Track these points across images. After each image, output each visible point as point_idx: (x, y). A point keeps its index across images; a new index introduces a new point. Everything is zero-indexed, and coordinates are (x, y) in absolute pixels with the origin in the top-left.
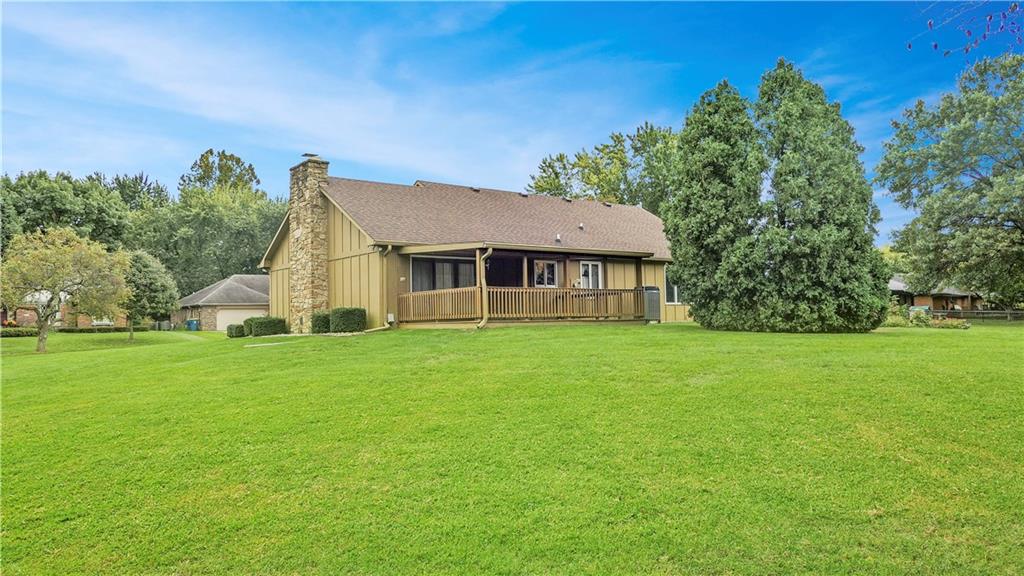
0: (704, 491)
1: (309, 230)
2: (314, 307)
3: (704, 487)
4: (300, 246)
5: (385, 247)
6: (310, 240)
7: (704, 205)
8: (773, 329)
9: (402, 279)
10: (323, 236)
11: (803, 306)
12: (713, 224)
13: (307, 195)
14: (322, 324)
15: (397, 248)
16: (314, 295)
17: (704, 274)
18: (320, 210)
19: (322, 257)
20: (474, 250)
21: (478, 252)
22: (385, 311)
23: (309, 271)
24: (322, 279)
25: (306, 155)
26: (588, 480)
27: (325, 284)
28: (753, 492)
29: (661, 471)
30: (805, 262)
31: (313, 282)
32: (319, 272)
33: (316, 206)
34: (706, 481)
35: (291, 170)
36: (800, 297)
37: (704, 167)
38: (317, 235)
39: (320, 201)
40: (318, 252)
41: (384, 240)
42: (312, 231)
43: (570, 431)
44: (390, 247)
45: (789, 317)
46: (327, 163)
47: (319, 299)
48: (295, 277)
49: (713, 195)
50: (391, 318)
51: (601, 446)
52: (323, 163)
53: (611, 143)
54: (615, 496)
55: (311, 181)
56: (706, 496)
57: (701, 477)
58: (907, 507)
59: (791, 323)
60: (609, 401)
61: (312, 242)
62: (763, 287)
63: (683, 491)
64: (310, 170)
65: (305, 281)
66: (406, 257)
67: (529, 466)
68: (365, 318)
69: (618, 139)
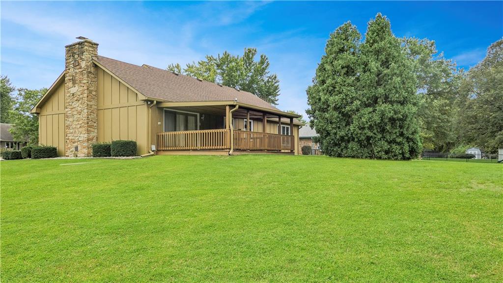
0: (372, 263)
1: (85, 88)
2: (88, 140)
3: (371, 260)
4: (76, 98)
5: (152, 102)
6: (85, 95)
7: (345, 89)
8: (380, 158)
9: (159, 123)
10: (94, 93)
11: (394, 146)
12: (349, 100)
13: (83, 64)
14: (102, 151)
15: (158, 103)
16: (88, 132)
17: (339, 128)
18: (92, 76)
19: (93, 107)
20: (225, 106)
21: (227, 108)
22: (150, 143)
23: (85, 115)
24: (94, 122)
25: (80, 38)
26: (302, 257)
27: (95, 124)
28: (401, 263)
29: (346, 251)
30: (398, 123)
31: (88, 123)
32: (92, 116)
33: (90, 72)
34: (373, 257)
35: (67, 47)
36: (394, 141)
37: (343, 68)
38: (90, 92)
39: (92, 70)
40: (91, 103)
41: (152, 97)
42: (88, 89)
43: (291, 227)
44: (155, 102)
45: (387, 152)
46: (97, 45)
47: (92, 135)
48: (71, 119)
49: (349, 84)
50: (154, 148)
51: (310, 236)
52: (95, 44)
53: (206, 60)
54: (318, 266)
55: (86, 56)
56: (373, 266)
57: (370, 255)
58: (493, 273)
59: (389, 155)
60: (315, 209)
61: (88, 97)
62: (375, 136)
63: (359, 263)
64: (86, 47)
65: (81, 122)
66: (161, 109)
67: (267, 248)
68: (136, 148)
69: (210, 59)
